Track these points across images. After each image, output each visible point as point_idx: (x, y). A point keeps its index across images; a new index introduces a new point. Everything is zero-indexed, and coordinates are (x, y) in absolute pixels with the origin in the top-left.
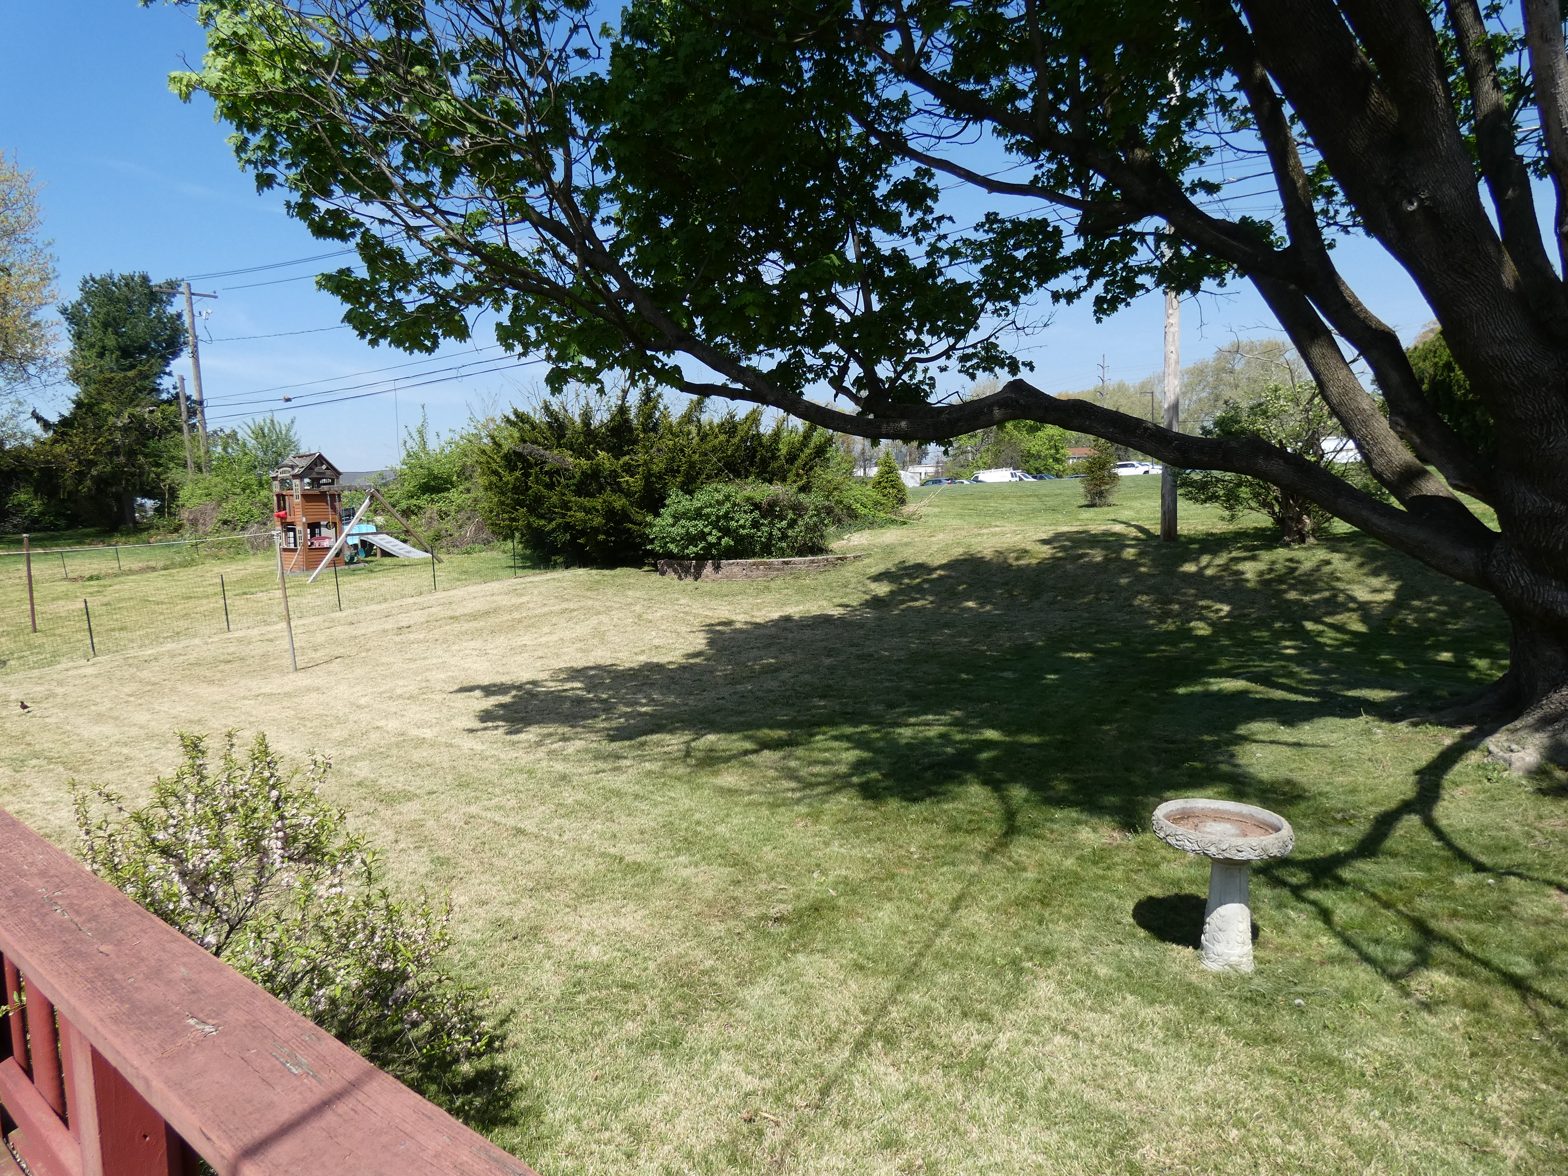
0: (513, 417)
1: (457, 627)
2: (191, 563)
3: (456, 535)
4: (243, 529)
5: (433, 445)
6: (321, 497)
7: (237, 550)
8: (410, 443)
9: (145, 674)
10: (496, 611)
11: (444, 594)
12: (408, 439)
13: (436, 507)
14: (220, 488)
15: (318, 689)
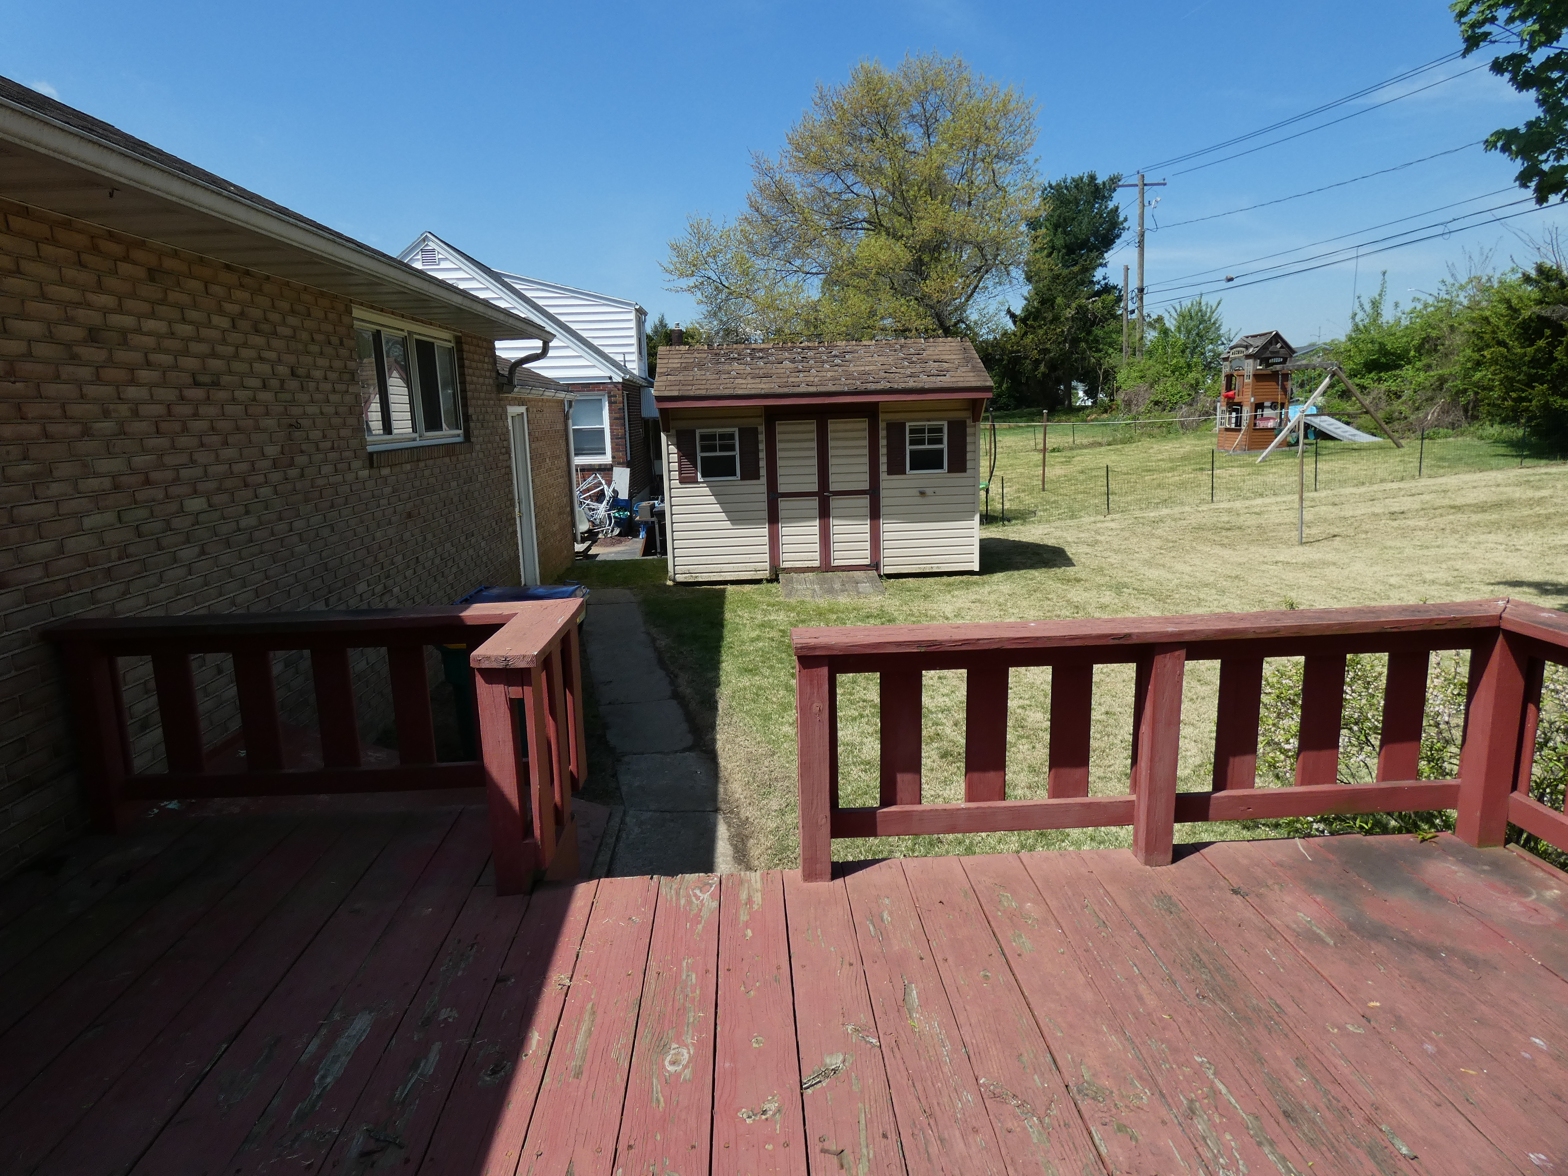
0: (1533, 274)
1: (1463, 518)
2: (1129, 440)
3: (1412, 418)
4: (1172, 409)
5: (1388, 316)
6: (1274, 376)
7: (1168, 431)
8: (1360, 315)
9: (1159, 532)
10: (1510, 503)
11: (1431, 481)
12: (1358, 311)
13: (1383, 387)
14: (1153, 371)
15: (1334, 564)
